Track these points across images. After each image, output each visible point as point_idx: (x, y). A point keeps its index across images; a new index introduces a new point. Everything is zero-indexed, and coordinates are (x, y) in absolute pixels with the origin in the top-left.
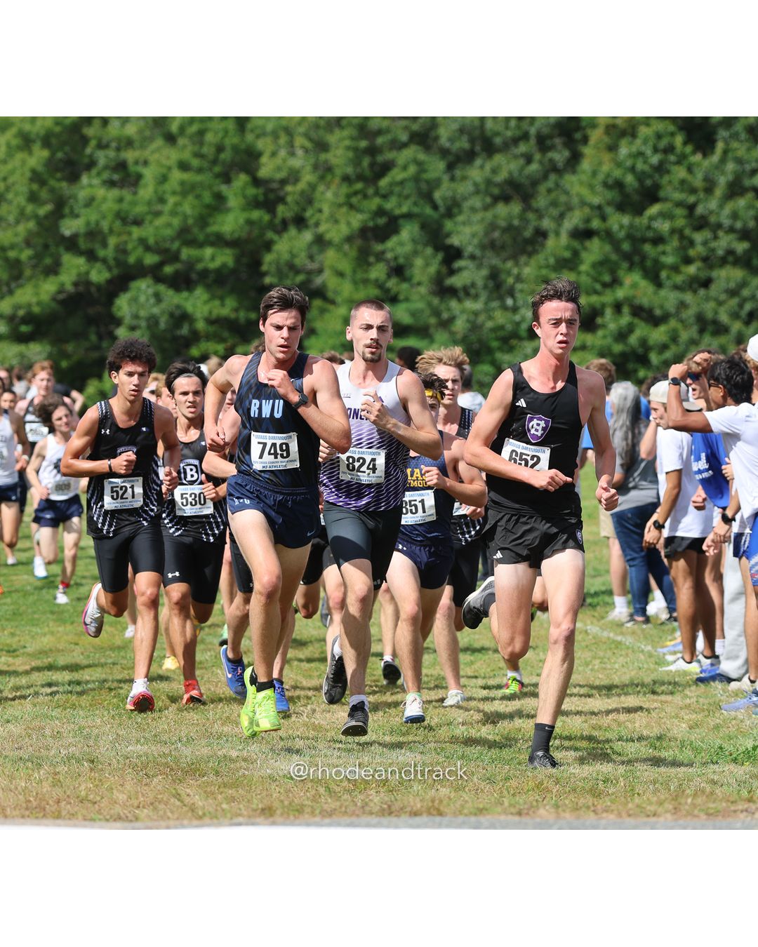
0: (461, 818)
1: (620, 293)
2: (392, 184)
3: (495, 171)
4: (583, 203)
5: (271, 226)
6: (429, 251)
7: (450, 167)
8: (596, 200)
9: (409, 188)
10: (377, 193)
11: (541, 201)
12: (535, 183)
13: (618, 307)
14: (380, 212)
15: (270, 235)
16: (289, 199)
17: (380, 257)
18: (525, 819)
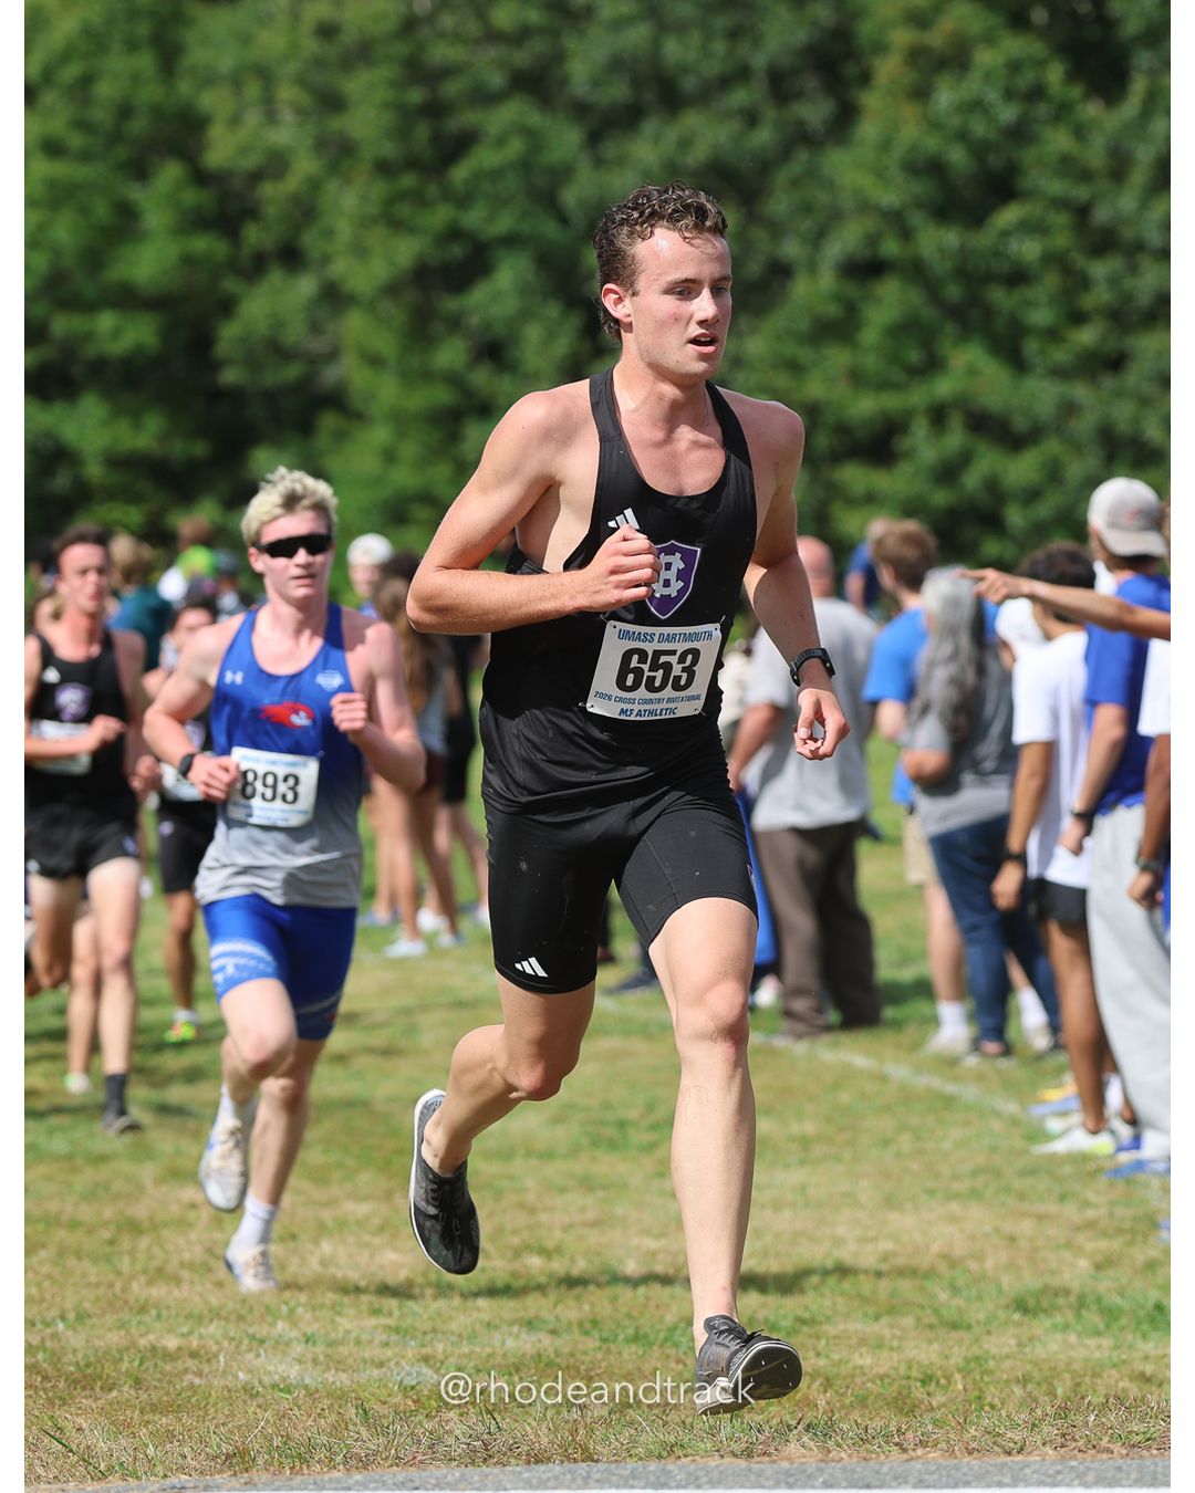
0: (631, 1464)
1: (944, 387)
2: (479, 176)
3: (685, 143)
4: (865, 207)
5: (233, 266)
6: (553, 310)
7: (594, 139)
8: (889, 198)
9: (511, 183)
10: (448, 195)
11: (779, 204)
12: (765, 166)
13: (938, 416)
14: (454, 233)
15: (231, 285)
16: (271, 211)
17: (455, 323)
18: (758, 1464)
